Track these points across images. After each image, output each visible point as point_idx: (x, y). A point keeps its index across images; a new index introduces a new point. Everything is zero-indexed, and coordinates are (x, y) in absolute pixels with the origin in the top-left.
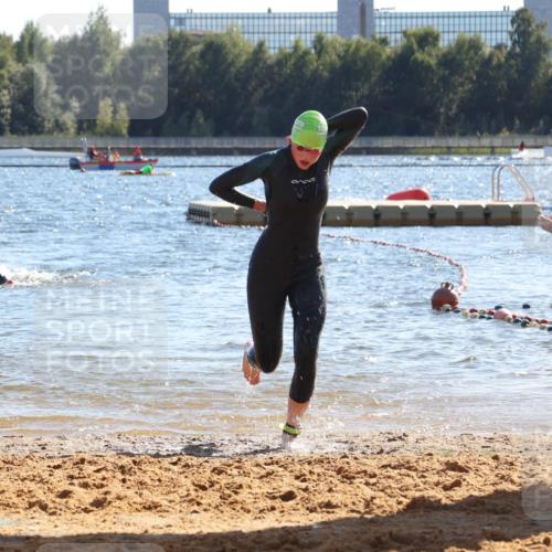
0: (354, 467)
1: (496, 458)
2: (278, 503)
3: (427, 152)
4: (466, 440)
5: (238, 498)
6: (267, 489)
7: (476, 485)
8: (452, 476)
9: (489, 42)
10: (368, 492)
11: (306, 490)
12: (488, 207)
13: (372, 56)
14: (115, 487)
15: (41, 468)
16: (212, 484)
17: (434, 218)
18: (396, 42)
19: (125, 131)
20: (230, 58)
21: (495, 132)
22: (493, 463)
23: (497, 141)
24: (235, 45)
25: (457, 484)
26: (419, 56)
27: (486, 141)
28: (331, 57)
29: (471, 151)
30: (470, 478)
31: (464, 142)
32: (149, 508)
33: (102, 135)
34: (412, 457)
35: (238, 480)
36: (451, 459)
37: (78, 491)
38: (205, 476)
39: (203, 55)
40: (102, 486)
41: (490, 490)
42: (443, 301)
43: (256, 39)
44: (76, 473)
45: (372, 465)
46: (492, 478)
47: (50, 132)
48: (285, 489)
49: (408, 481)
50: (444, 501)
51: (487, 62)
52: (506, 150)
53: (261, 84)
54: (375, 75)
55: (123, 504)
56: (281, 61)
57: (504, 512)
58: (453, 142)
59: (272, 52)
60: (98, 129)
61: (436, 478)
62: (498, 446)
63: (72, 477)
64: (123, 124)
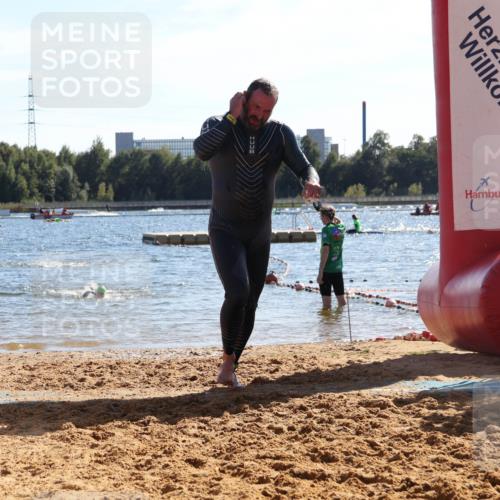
1: (295, 357)
2: (188, 382)
4: (281, 348)
5: (169, 380)
6: (183, 375)
7: (286, 370)
8: (274, 367)
11: (202, 375)
12: (291, 233)
14: (108, 376)
15: (71, 368)
16: (156, 373)
19: (112, 198)
20: (164, 161)
21: (294, 196)
22: (294, 360)
23: (295, 201)
24: (166, 155)
25: (277, 370)
27: (290, 201)
30: (283, 367)
32: (124, 386)
33: (100, 201)
34: (255, 357)
35: (168, 371)
36: (273, 358)
37: (89, 378)
38: (152, 369)
39: (150, 160)
40: (101, 375)
41: (293, 372)
43: (176, 152)
44: (88, 369)
46: (294, 367)
47: (75, 200)
48: (192, 375)
49: (253, 369)
50: (271, 379)
52: (299, 205)
53: (179, 174)
55: (111, 384)
56: (189, 162)
57: (299, 383)
59: (184, 159)
60: (99, 198)
61: (266, 368)
62: (297, 351)
63: (86, 371)
64: (111, 195)
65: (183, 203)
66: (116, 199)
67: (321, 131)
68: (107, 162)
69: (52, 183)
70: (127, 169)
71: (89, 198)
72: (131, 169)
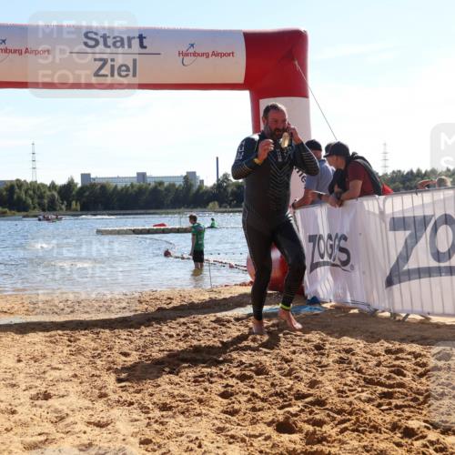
0: (142, 299)
3: (162, 214)
7: (176, 303)
8: (169, 301)
9: (178, 184)
10: (146, 306)
13: (146, 188)
17: (164, 232)
18: (153, 184)
19: (79, 210)
20: (108, 189)
21: (180, 208)
22: (180, 297)
24: (109, 186)
26: (159, 188)
27: (178, 210)
28: (135, 189)
29: (174, 213)
30: (174, 301)
31: (172, 211)
33: (73, 211)
34: (158, 296)
36: (168, 296)
39: (100, 188)
42: (167, 254)
43: (114, 184)
45: (147, 299)
46: (180, 301)
47: (59, 210)
49: (157, 303)
50: (167, 308)
51: (177, 189)
53: (116, 196)
54: (147, 193)
56: (122, 190)
57: (182, 310)
58: (169, 211)
59: (119, 187)
60: (72, 209)
61: (164, 302)
62: (181, 292)
64: (79, 207)
65: (118, 212)
66: (82, 210)
67: (194, 173)
68: (76, 189)
69: (46, 201)
70: (87, 193)
71: (67, 210)
72: (90, 193)
